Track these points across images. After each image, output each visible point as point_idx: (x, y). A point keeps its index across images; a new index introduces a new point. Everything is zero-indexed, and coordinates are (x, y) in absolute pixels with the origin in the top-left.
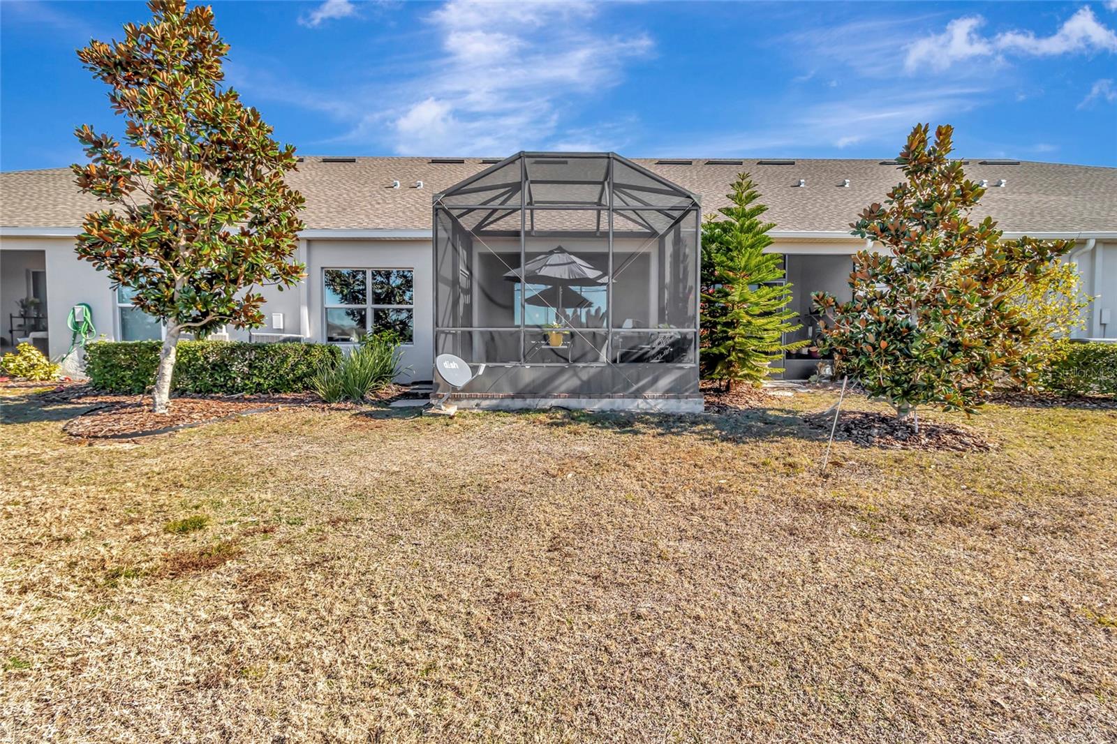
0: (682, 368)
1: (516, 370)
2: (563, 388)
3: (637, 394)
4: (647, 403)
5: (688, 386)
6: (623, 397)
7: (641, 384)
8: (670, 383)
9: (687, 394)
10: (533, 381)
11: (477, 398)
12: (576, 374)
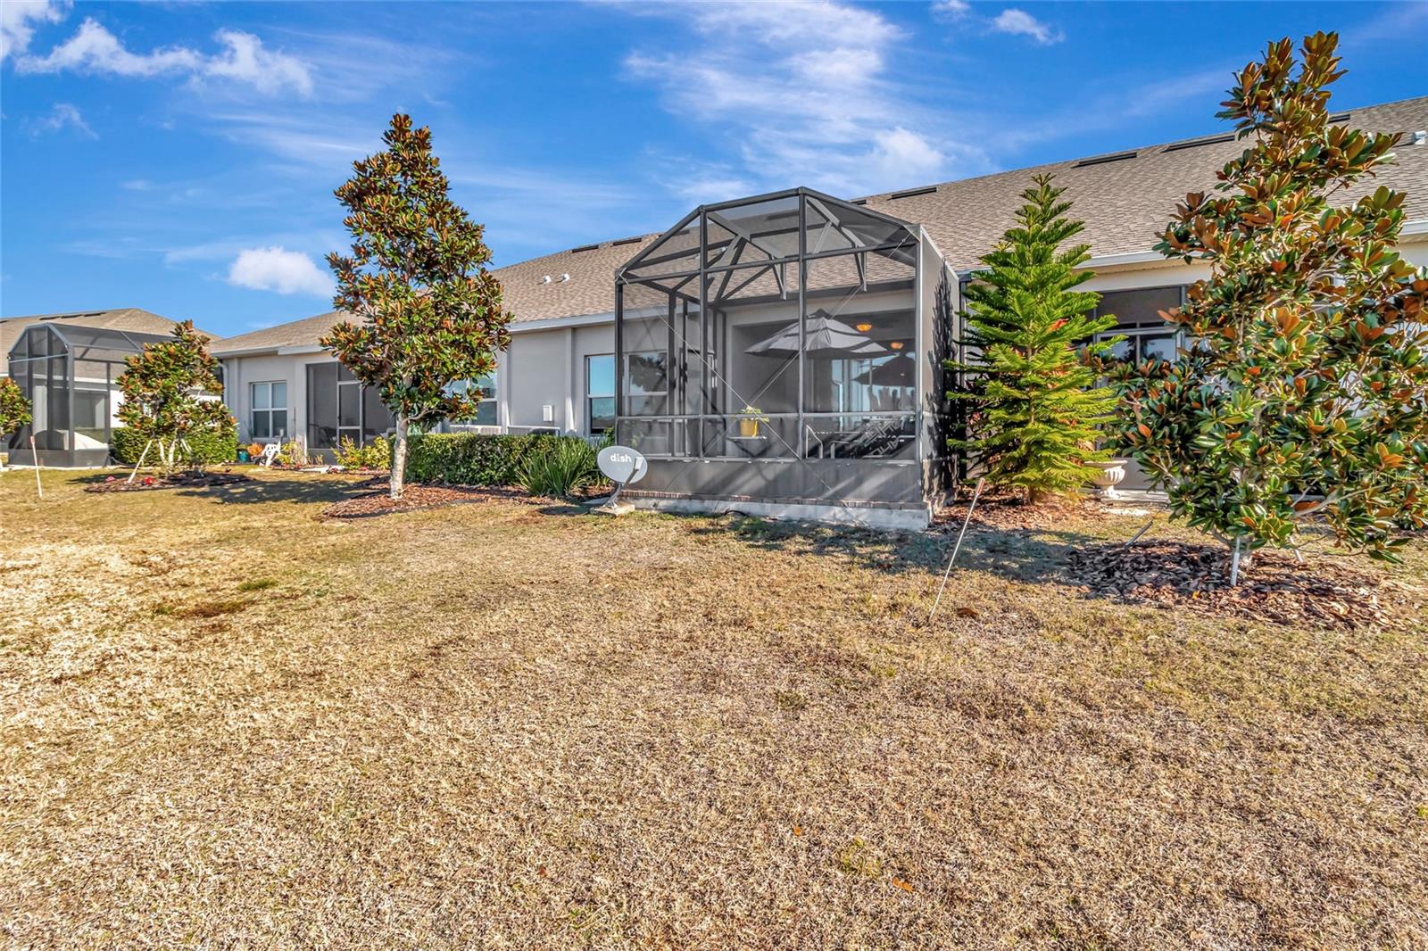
0: (895, 466)
1: (695, 464)
2: (746, 488)
3: (833, 501)
4: (847, 513)
5: (904, 492)
6: (816, 503)
7: (840, 486)
8: (878, 487)
9: (902, 503)
10: (713, 479)
11: (653, 497)
12: (760, 472)
